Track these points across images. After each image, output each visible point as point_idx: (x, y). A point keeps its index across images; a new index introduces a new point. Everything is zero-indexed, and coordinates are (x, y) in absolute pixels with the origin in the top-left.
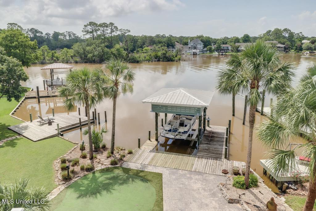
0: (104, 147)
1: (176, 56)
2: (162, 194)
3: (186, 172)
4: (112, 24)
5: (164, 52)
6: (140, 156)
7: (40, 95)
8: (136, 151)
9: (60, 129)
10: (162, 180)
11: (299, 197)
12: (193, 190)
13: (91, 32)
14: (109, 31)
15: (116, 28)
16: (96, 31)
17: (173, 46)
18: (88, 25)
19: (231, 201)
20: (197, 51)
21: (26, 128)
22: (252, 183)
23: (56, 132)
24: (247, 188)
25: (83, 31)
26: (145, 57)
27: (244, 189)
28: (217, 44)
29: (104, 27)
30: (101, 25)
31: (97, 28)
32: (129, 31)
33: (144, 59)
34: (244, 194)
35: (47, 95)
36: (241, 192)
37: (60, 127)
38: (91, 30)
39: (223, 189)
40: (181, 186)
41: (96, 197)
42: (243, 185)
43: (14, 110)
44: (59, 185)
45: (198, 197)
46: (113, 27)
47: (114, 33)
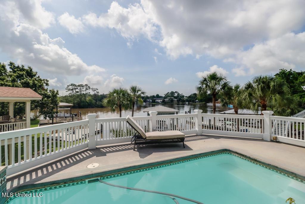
4: (86, 85)
13: (71, 90)
14: (84, 89)
15: (89, 87)
16: (75, 89)
18: (70, 85)
25: (66, 89)
28: (144, 98)
29: (81, 87)
30: (79, 86)
31: (76, 87)
32: (98, 89)
38: (72, 89)
46: (87, 87)
47: (88, 90)
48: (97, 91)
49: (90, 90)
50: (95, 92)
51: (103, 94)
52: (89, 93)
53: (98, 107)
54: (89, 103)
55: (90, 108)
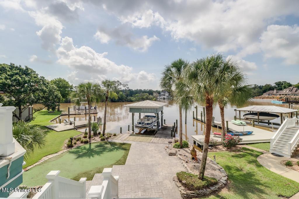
0: (100, 133)
1: (153, 99)
2: (128, 153)
3: (147, 143)
4: (118, 81)
5: (147, 96)
6: (120, 136)
7: (70, 113)
8: (118, 135)
9: (76, 126)
10: (130, 147)
11: (213, 152)
12: (149, 150)
15: (121, 83)
17: (152, 94)
19: (171, 154)
20: (166, 97)
21: (56, 127)
22: (184, 145)
23: (73, 127)
24: (181, 148)
26: (136, 99)
27: (180, 148)
32: (128, 85)
33: (135, 100)
34: (179, 151)
35: (75, 113)
36: (177, 150)
37: (75, 126)
39: (167, 149)
40: (142, 149)
41: (90, 158)
42: (179, 146)
43: (53, 119)
44: (64, 149)
45: (150, 153)
46: (119, 83)
47: (120, 86)
48: (127, 86)
49: (122, 86)
50: (126, 87)
51: (137, 89)
52: (121, 88)
53: (128, 102)
54: (120, 97)
55: (121, 102)
